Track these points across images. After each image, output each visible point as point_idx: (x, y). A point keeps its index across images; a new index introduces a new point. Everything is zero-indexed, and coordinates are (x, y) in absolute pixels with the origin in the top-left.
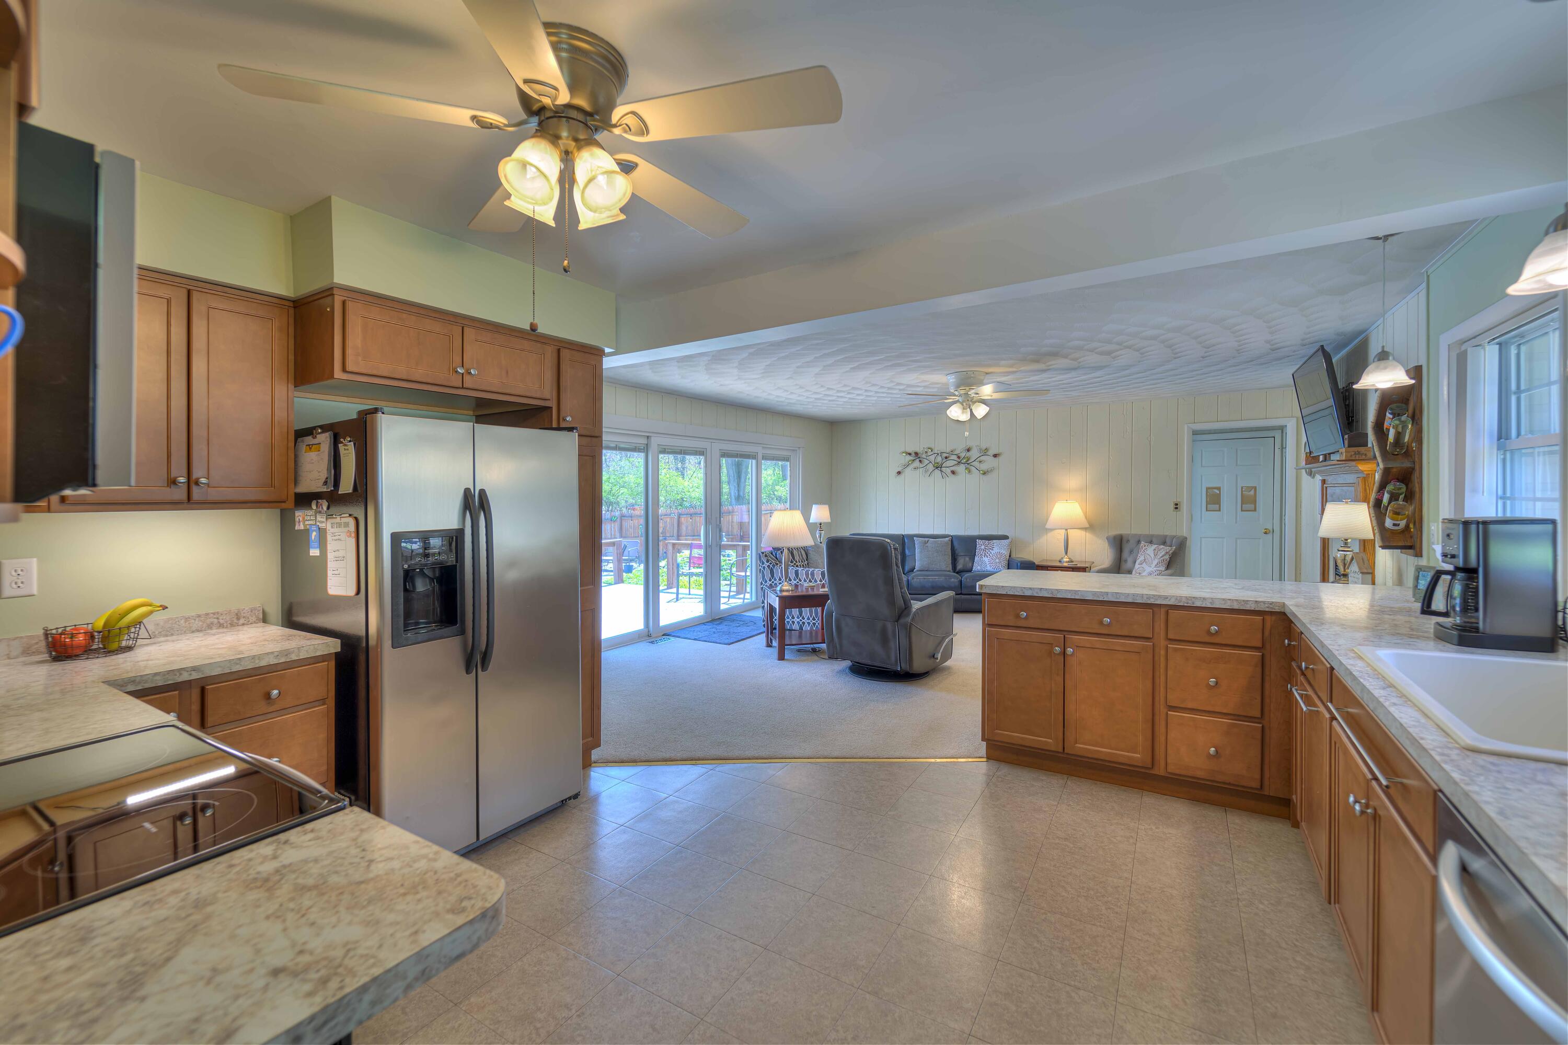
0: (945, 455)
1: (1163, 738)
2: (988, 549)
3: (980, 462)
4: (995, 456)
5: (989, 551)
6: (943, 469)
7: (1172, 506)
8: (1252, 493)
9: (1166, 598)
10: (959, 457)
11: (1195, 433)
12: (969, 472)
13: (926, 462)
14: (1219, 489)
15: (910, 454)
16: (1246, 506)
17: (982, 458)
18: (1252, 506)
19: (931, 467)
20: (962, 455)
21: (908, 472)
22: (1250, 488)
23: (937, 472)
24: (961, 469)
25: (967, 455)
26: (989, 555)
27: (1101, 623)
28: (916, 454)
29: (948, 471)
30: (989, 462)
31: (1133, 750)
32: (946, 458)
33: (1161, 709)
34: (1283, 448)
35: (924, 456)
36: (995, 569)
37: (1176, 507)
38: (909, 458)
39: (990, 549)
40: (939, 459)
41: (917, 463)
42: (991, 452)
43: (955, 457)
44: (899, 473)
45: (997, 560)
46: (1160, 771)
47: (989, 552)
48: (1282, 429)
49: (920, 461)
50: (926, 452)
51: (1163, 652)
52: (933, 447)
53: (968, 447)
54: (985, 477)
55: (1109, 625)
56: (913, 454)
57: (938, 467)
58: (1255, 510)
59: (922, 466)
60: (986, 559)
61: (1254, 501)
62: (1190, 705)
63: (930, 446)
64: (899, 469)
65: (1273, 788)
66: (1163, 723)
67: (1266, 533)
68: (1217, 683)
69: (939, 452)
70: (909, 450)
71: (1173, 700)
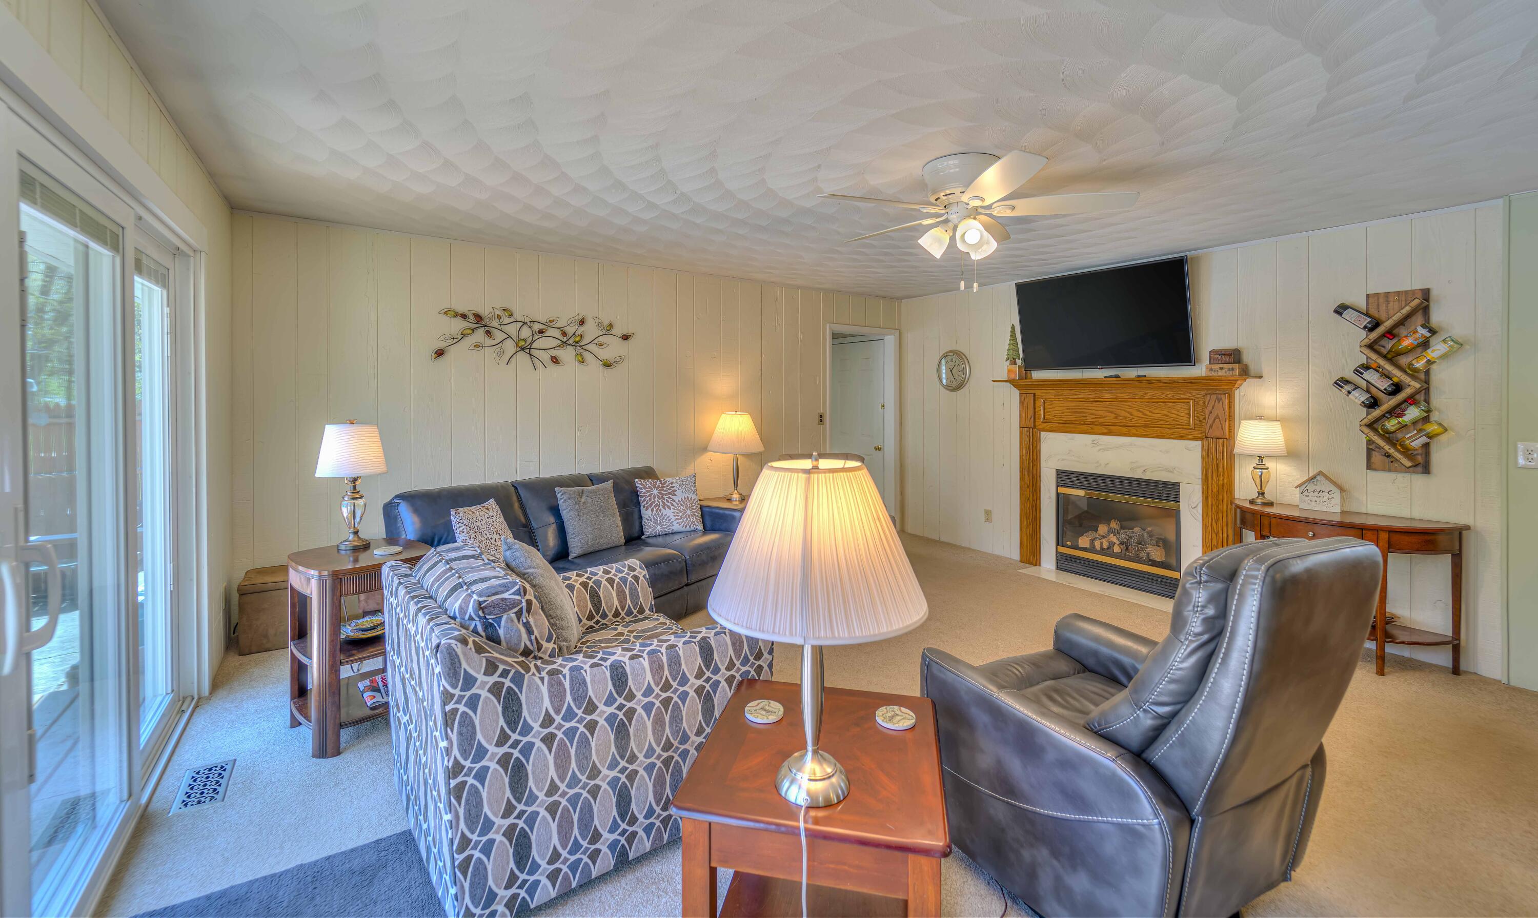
0: (537, 327)
2: (666, 495)
3: (601, 345)
4: (626, 337)
5: (669, 498)
6: (533, 352)
10: (564, 334)
12: (582, 361)
13: (499, 336)
15: (464, 316)
17: (601, 339)
19: (510, 347)
20: (570, 330)
21: (457, 353)
23: (522, 357)
24: (568, 354)
25: (578, 333)
26: (672, 504)
28: (479, 318)
29: (545, 356)
30: (613, 348)
32: (541, 332)
35: (495, 323)
36: (688, 527)
37: (821, 419)
38: (459, 325)
39: (670, 493)
40: (526, 333)
41: (480, 335)
42: (618, 330)
43: (557, 333)
44: (440, 353)
45: (689, 512)
47: (669, 500)
49: (488, 333)
50: (499, 317)
52: (513, 308)
53: (581, 317)
54: (608, 372)
56: (472, 318)
57: (525, 348)
59: (489, 342)
60: (668, 513)
63: (505, 305)
64: (442, 345)
69: (527, 320)
70: (461, 309)
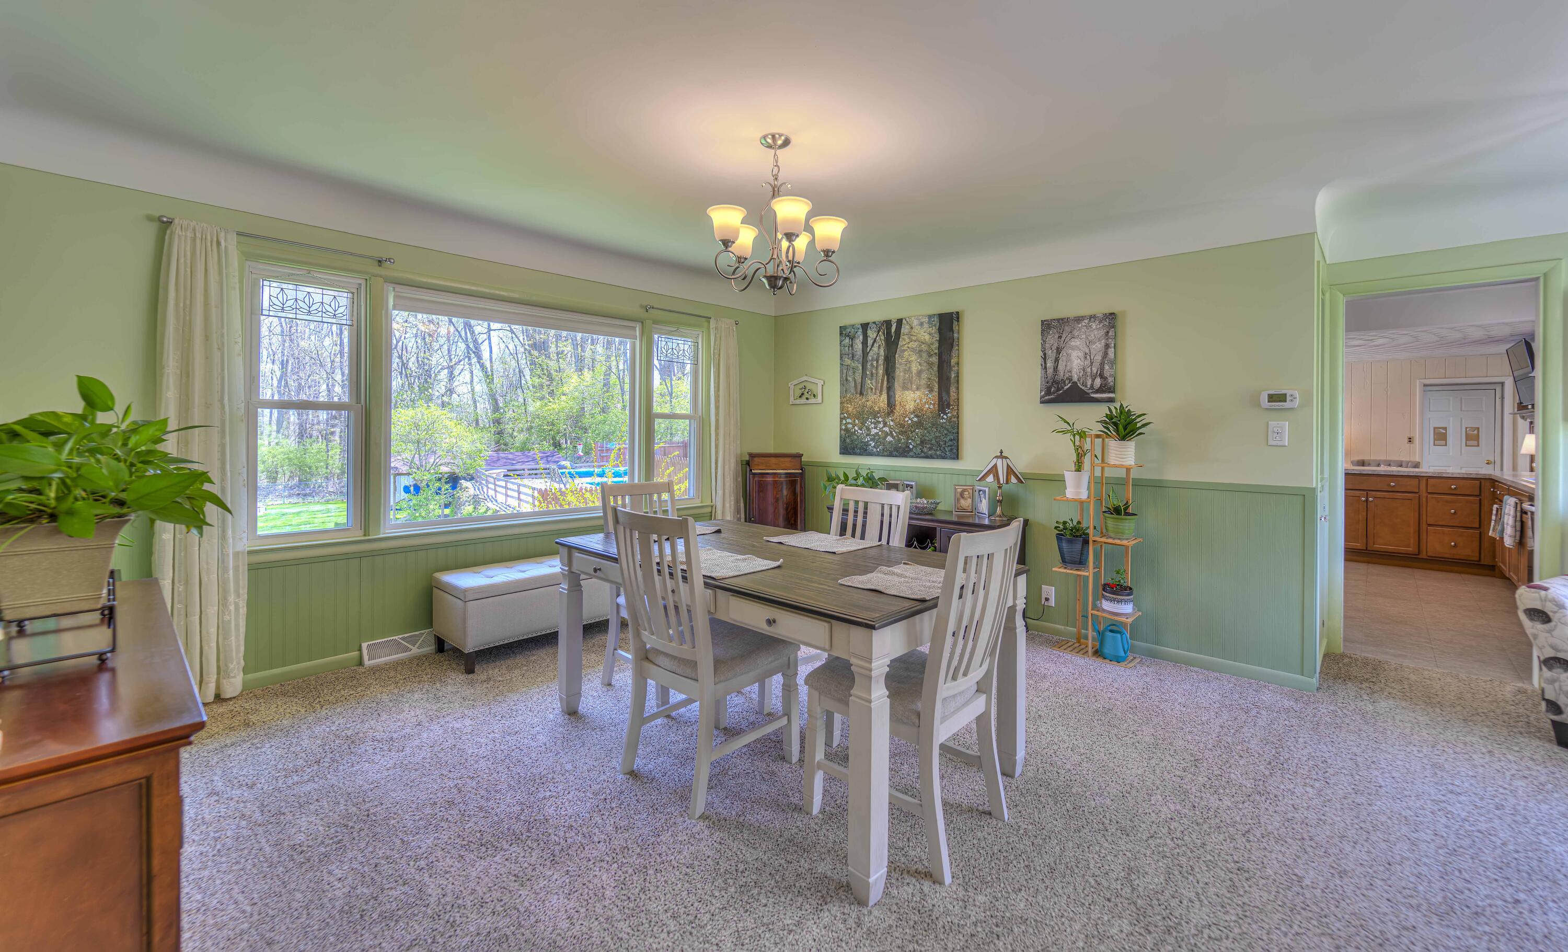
1: (1425, 541)
7: (1407, 440)
8: (1476, 432)
9: (1427, 473)
11: (1425, 385)
14: (1445, 429)
16: (1469, 443)
18: (1475, 443)
22: (1473, 429)
27: (1390, 485)
31: (1408, 546)
33: (1424, 526)
34: (1503, 398)
37: (1410, 440)
46: (1423, 555)
48: (1502, 384)
51: (1424, 499)
55: (1394, 486)
58: (1478, 446)
61: (1477, 438)
62: (1441, 523)
65: (1486, 561)
66: (1425, 534)
67: (1488, 463)
68: (1455, 512)
71: (1431, 521)
